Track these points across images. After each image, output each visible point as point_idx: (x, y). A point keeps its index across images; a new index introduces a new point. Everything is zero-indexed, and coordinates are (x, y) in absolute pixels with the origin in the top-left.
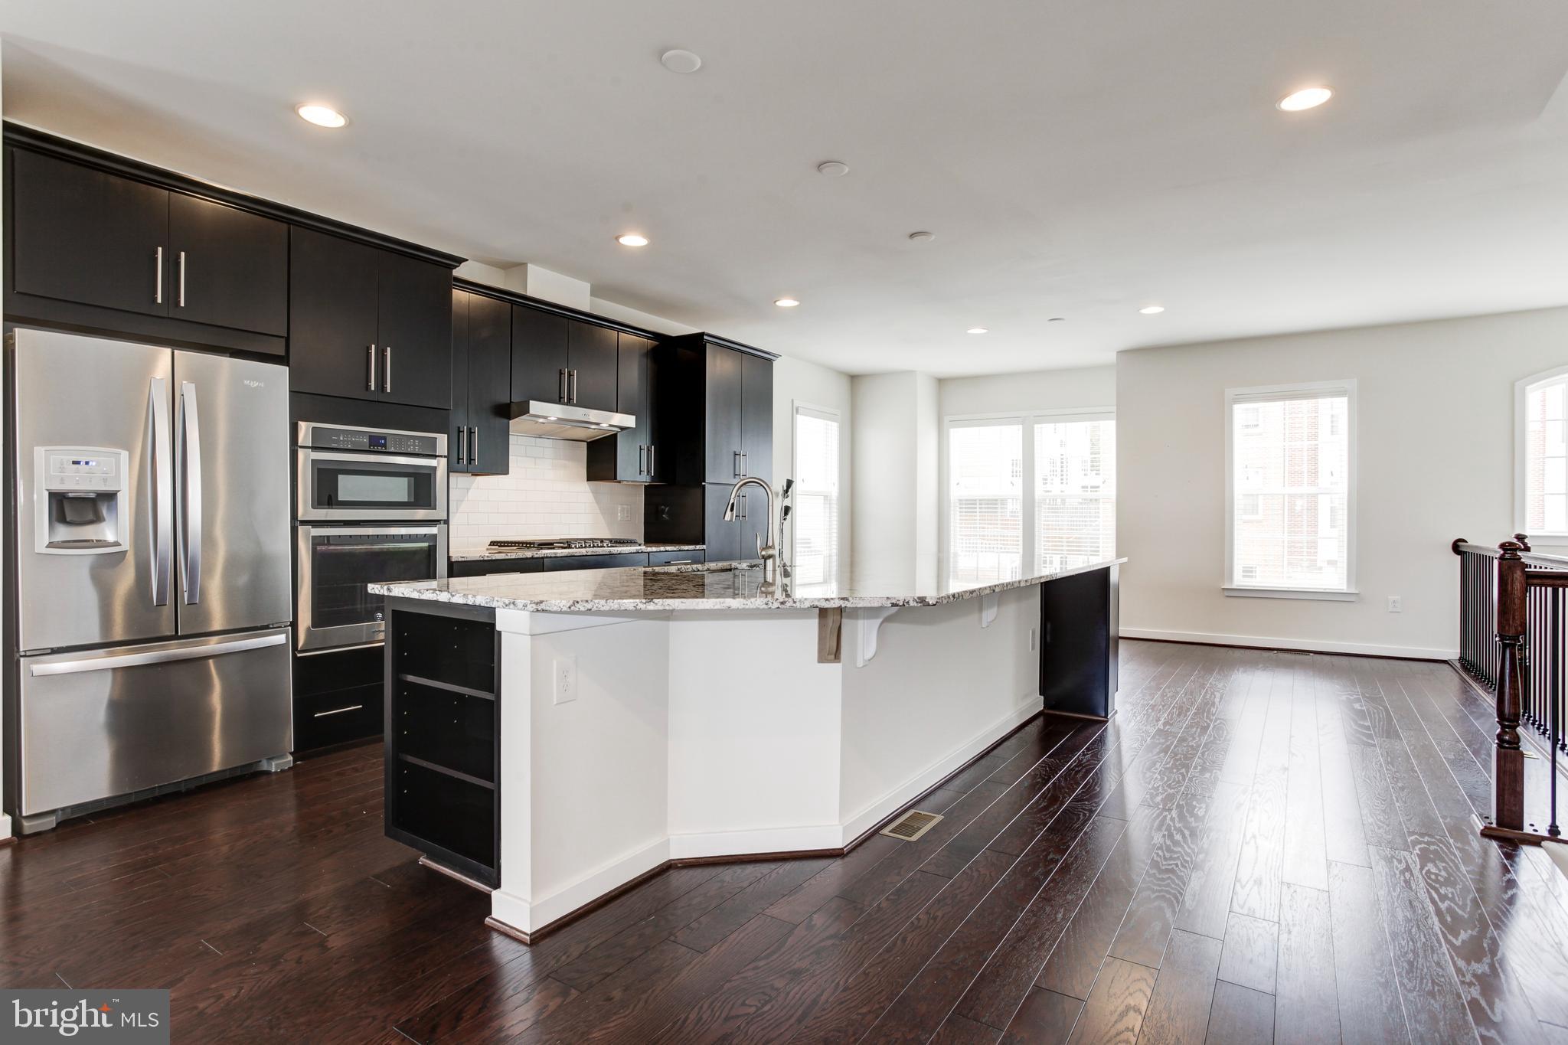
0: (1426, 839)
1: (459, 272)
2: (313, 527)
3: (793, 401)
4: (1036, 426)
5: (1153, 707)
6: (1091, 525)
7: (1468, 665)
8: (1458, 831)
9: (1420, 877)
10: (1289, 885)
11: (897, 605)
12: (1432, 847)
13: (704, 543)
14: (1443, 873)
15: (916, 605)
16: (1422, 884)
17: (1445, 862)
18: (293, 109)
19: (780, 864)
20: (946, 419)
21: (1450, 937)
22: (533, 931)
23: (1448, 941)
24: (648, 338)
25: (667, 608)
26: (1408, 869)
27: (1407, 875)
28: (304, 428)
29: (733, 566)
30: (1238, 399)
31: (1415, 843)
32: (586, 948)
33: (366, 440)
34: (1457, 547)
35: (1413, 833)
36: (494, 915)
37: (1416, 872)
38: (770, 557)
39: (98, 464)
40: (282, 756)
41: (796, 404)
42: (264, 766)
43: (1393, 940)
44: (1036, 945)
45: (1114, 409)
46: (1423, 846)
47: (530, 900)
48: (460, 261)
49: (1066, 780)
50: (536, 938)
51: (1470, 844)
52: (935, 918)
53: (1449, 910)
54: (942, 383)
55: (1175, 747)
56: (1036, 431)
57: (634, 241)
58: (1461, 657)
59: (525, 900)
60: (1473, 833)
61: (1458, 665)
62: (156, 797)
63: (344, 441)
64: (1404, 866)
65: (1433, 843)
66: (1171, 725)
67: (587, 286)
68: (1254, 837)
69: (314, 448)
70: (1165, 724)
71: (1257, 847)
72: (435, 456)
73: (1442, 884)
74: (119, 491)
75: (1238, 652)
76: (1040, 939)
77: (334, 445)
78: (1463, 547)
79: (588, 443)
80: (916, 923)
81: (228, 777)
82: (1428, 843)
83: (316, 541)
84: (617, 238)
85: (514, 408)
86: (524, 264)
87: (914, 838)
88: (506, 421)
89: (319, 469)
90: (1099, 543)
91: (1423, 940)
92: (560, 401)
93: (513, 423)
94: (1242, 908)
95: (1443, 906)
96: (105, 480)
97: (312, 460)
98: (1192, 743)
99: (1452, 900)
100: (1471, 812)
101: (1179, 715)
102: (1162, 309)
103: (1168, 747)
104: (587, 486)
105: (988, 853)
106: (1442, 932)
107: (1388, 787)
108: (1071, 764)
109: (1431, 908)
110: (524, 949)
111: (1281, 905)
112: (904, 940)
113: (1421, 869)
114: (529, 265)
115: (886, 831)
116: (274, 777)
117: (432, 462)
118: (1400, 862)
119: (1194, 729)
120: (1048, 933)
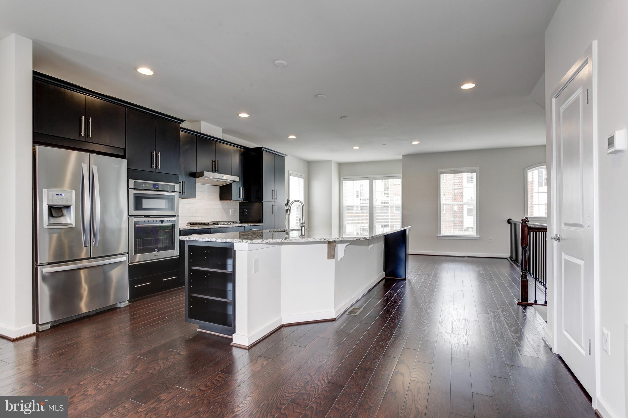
0: (503, 306)
1: (183, 125)
2: (134, 218)
3: (288, 171)
4: (374, 181)
5: (419, 275)
6: (385, 215)
7: (512, 259)
8: (511, 304)
9: (502, 316)
10: (467, 320)
11: (358, 240)
12: (505, 308)
13: (263, 223)
14: (508, 314)
15: (363, 239)
16: (503, 317)
17: (508, 311)
18: (136, 69)
19: (317, 324)
20: (342, 178)
21: (510, 329)
22: (249, 345)
23: (509, 330)
24: (242, 148)
25: (291, 241)
26: (499, 314)
27: (499, 315)
28: (132, 182)
29: (285, 230)
30: (443, 173)
31: (500, 308)
32: (267, 348)
33: (152, 186)
34: (509, 221)
35: (500, 305)
36: (233, 342)
37: (501, 314)
38: (304, 226)
39: (65, 195)
40: (124, 302)
41: (289, 172)
42: (119, 305)
43: (496, 331)
44: (401, 339)
45: (401, 175)
46: (502, 308)
47: (247, 335)
48: (183, 121)
49: (397, 297)
50: (250, 347)
51: (514, 307)
52: (370, 334)
53: (510, 323)
54: (341, 165)
55: (429, 286)
56: (374, 182)
57: (244, 115)
58: (510, 257)
59: (246, 336)
60: (515, 304)
61: (509, 259)
62: (82, 317)
63: (144, 186)
64: (497, 313)
65: (505, 307)
66: (426, 280)
67: (221, 129)
68: (456, 309)
69: (134, 189)
70: (424, 280)
71: (457, 312)
72: (175, 192)
73: (508, 317)
74: (71, 205)
75: (443, 258)
76: (402, 337)
77: (141, 188)
78: (511, 221)
79: (220, 186)
80: (365, 335)
81: (106, 309)
82: (504, 307)
83: (135, 223)
84: (238, 115)
85: (197, 175)
86: (199, 121)
87: (357, 314)
88: (195, 179)
89: (136, 197)
90: (389, 223)
91: (503, 330)
92: (213, 171)
93: (198, 180)
94: (456, 326)
95: (508, 322)
96: (67, 201)
97: (134, 193)
98: (434, 285)
99: (510, 320)
100: (514, 299)
101: (428, 277)
102: (419, 143)
103: (427, 286)
104: (220, 202)
105: (380, 317)
106: (508, 328)
107: (492, 294)
108: (398, 292)
109: (505, 323)
110: (247, 351)
111: (466, 325)
112: (363, 340)
113: (502, 314)
114: (202, 122)
115: (347, 313)
116: (122, 309)
117: (173, 194)
118: (496, 312)
119: (433, 281)
120: (404, 336)
